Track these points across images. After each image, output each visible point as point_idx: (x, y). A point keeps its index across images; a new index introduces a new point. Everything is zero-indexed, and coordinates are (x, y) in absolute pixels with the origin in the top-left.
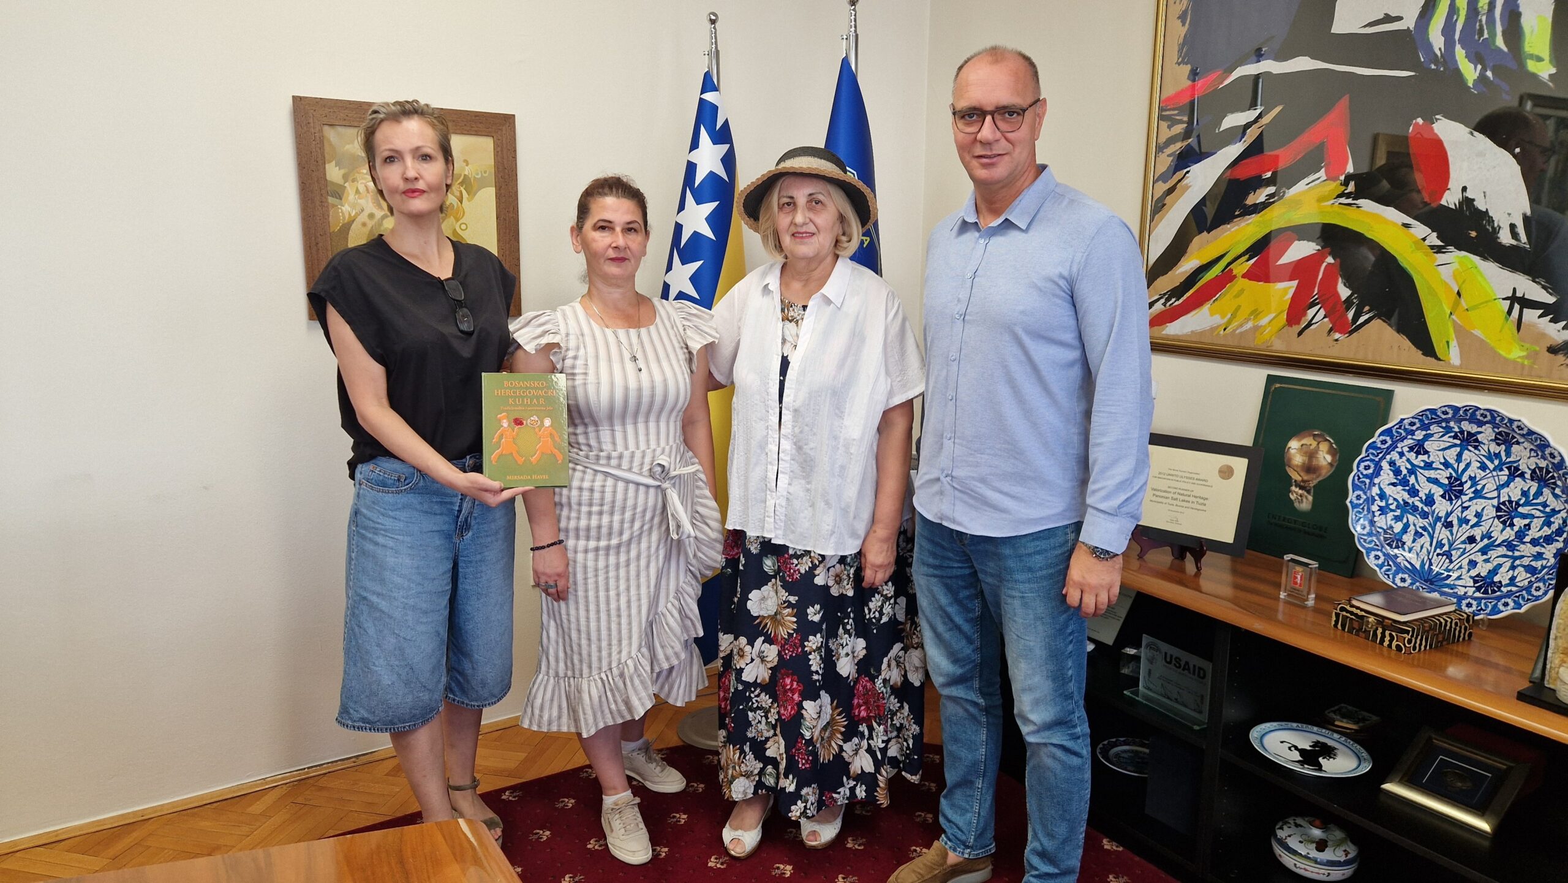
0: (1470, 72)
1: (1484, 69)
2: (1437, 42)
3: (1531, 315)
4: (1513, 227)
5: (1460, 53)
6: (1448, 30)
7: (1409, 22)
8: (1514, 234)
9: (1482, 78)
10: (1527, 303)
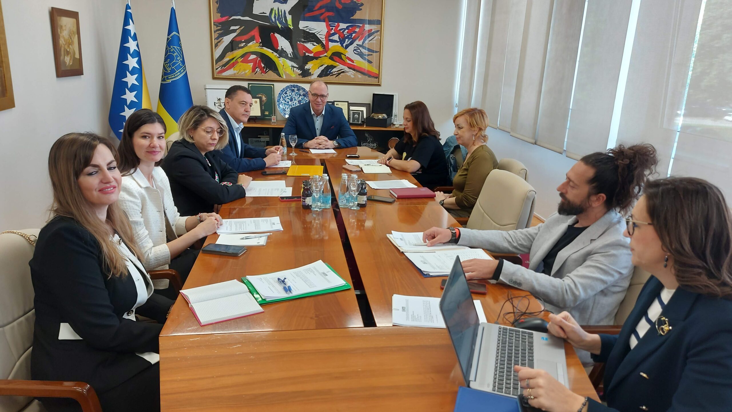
0: (280, 26)
1: (282, 26)
2: (273, 19)
3: (295, 69)
4: (290, 54)
5: (277, 22)
6: (275, 17)
7: (268, 14)
8: (291, 55)
9: (282, 27)
10: (294, 67)
